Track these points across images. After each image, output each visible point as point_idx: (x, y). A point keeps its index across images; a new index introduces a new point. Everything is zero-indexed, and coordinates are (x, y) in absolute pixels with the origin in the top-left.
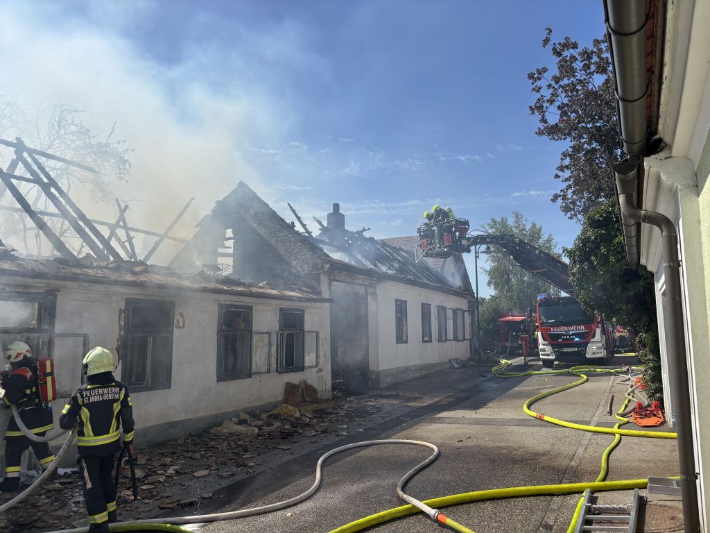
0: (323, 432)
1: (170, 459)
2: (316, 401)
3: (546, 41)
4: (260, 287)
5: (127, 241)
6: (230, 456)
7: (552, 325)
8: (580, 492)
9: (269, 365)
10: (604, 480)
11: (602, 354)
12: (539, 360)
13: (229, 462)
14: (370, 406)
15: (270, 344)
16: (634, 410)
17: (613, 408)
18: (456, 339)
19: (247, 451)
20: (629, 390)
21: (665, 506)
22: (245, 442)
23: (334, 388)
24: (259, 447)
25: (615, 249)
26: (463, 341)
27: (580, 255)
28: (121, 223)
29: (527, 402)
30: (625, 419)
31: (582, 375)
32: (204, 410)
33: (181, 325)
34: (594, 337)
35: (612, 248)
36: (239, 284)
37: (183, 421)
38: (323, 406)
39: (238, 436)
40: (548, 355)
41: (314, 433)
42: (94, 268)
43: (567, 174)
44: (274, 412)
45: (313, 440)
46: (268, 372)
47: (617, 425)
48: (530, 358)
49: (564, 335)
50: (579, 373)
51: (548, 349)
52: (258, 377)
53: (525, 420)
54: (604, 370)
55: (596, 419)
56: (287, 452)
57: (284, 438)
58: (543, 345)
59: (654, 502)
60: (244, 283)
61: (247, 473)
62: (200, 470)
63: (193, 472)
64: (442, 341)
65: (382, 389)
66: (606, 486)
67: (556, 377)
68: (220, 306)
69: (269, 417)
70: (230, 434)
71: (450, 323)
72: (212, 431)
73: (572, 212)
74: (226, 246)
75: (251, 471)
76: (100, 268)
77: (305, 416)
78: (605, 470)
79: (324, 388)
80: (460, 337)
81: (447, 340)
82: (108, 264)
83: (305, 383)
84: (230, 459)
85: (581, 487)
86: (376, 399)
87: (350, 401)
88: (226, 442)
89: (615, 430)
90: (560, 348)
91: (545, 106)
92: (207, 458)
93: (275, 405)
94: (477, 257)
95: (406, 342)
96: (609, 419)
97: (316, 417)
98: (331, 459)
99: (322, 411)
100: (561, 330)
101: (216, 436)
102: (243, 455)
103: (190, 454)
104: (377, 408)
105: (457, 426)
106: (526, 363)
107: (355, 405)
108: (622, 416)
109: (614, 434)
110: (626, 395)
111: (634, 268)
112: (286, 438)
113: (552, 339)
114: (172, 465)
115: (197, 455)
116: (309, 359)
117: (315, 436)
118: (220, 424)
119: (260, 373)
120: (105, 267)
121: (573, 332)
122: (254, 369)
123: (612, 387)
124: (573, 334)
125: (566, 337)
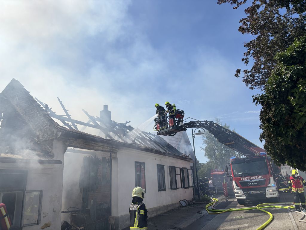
11: (276, 195)
18: (183, 187)
26: (188, 188)
31: (269, 213)
34: (269, 183)
40: (241, 196)
49: (250, 182)
50: (264, 211)
51: (241, 192)
58: (237, 189)
64: (174, 189)
71: (178, 178)
80: (186, 186)
81: (177, 188)
90: (249, 191)
124: (255, 182)
125: (251, 183)
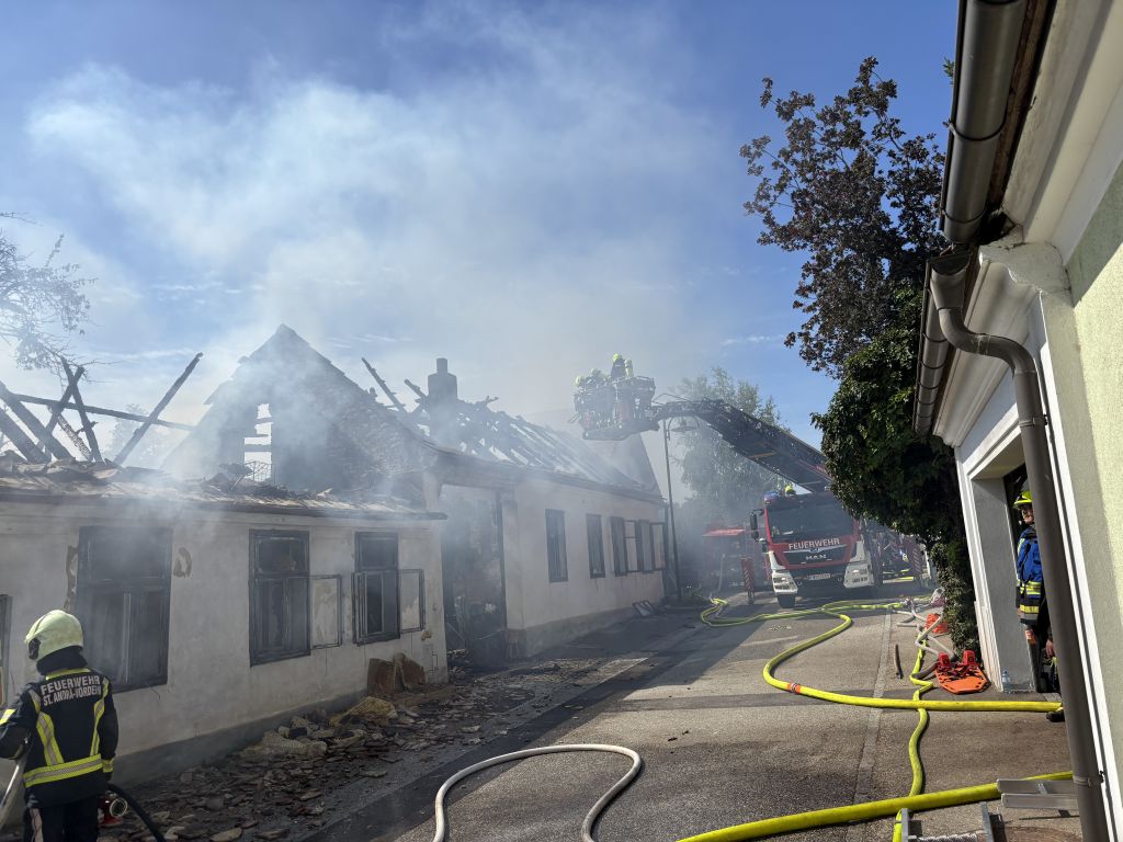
0: (439, 741)
1: (167, 814)
2: (422, 687)
3: (766, 97)
4: (320, 499)
5: (82, 430)
6: (278, 797)
7: (790, 539)
8: (890, 815)
9: (341, 632)
10: (922, 791)
11: (868, 581)
12: (773, 595)
13: (277, 810)
14: (516, 690)
15: (341, 595)
16: (936, 667)
17: (903, 665)
18: (641, 569)
19: (308, 786)
20: (920, 636)
21: (1036, 829)
22: (303, 769)
23: (451, 664)
24: (329, 777)
25: (894, 413)
26: (651, 572)
27: (841, 424)
28: (72, 400)
29: (767, 666)
30: (928, 684)
31: (843, 616)
32: (229, 717)
33: (184, 569)
34: (854, 555)
35: (889, 412)
36: (283, 495)
37: (192, 739)
38: (434, 695)
39: (290, 759)
40: (786, 587)
41: (424, 744)
42: (19, 475)
43: (812, 298)
44: (352, 711)
45: (424, 755)
46: (339, 643)
47: (917, 692)
48: (757, 594)
49: (808, 554)
50: (835, 614)
51: (786, 578)
52: (322, 652)
53: (770, 696)
54: (874, 607)
55: (880, 686)
56: (380, 780)
57: (372, 756)
58: (777, 571)
59: (1014, 824)
60: (293, 493)
61: (311, 827)
62: (224, 829)
63: (210, 834)
64: (621, 574)
65: (530, 660)
66: (930, 801)
67: (801, 622)
68: (254, 534)
69: (344, 721)
70: (277, 756)
71: (632, 544)
72: (242, 754)
73: (818, 360)
74: (258, 433)
75: (318, 822)
76: (31, 474)
77: (407, 715)
78: (920, 772)
79: (435, 665)
80: (648, 567)
81: (627, 572)
82: (46, 468)
83: (403, 657)
84: (278, 804)
85: (892, 806)
86: (522, 677)
87: (480, 684)
88: (270, 773)
89: (915, 701)
90: (805, 575)
91: (772, 195)
92: (236, 805)
93: (352, 701)
94: (667, 438)
95: (566, 579)
96: (899, 684)
97: (425, 716)
98: (458, 789)
99: (435, 704)
100: (803, 547)
101: (251, 763)
102: (303, 793)
103: (204, 801)
104: (526, 692)
105: (661, 713)
106: (751, 603)
107: (488, 691)
108: (920, 679)
109: (915, 709)
110: (917, 642)
111: (923, 441)
112: (377, 756)
113: (790, 562)
114: (170, 824)
115: (218, 802)
116: (409, 617)
117: (425, 748)
118: (257, 741)
119: (325, 646)
120: (43, 474)
121: (824, 549)
122: (315, 640)
123: (892, 632)
124: (822, 553)
125: (813, 555)
